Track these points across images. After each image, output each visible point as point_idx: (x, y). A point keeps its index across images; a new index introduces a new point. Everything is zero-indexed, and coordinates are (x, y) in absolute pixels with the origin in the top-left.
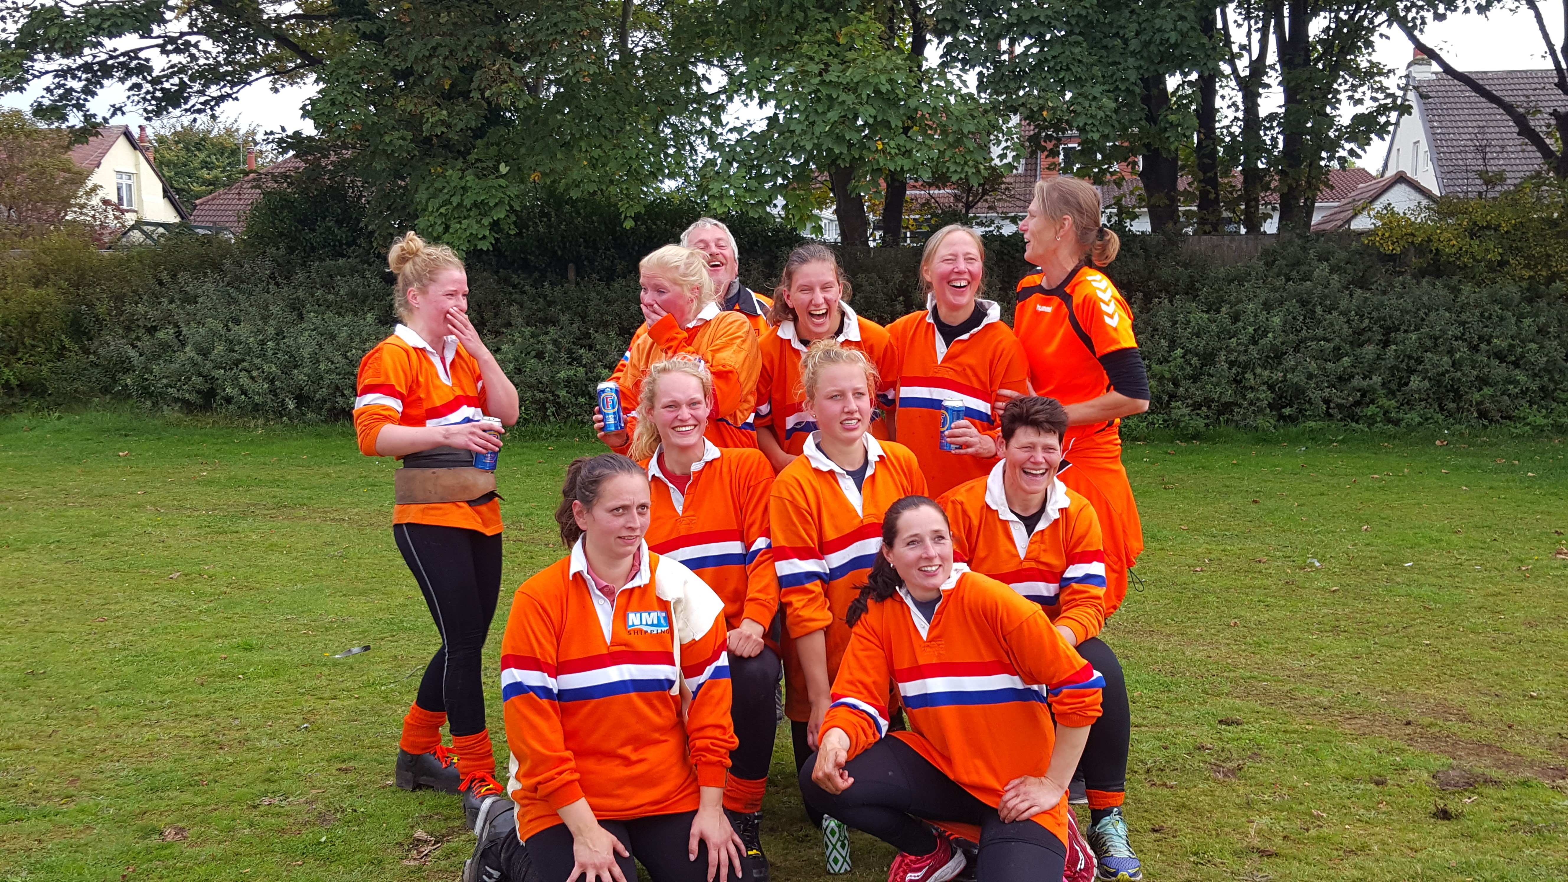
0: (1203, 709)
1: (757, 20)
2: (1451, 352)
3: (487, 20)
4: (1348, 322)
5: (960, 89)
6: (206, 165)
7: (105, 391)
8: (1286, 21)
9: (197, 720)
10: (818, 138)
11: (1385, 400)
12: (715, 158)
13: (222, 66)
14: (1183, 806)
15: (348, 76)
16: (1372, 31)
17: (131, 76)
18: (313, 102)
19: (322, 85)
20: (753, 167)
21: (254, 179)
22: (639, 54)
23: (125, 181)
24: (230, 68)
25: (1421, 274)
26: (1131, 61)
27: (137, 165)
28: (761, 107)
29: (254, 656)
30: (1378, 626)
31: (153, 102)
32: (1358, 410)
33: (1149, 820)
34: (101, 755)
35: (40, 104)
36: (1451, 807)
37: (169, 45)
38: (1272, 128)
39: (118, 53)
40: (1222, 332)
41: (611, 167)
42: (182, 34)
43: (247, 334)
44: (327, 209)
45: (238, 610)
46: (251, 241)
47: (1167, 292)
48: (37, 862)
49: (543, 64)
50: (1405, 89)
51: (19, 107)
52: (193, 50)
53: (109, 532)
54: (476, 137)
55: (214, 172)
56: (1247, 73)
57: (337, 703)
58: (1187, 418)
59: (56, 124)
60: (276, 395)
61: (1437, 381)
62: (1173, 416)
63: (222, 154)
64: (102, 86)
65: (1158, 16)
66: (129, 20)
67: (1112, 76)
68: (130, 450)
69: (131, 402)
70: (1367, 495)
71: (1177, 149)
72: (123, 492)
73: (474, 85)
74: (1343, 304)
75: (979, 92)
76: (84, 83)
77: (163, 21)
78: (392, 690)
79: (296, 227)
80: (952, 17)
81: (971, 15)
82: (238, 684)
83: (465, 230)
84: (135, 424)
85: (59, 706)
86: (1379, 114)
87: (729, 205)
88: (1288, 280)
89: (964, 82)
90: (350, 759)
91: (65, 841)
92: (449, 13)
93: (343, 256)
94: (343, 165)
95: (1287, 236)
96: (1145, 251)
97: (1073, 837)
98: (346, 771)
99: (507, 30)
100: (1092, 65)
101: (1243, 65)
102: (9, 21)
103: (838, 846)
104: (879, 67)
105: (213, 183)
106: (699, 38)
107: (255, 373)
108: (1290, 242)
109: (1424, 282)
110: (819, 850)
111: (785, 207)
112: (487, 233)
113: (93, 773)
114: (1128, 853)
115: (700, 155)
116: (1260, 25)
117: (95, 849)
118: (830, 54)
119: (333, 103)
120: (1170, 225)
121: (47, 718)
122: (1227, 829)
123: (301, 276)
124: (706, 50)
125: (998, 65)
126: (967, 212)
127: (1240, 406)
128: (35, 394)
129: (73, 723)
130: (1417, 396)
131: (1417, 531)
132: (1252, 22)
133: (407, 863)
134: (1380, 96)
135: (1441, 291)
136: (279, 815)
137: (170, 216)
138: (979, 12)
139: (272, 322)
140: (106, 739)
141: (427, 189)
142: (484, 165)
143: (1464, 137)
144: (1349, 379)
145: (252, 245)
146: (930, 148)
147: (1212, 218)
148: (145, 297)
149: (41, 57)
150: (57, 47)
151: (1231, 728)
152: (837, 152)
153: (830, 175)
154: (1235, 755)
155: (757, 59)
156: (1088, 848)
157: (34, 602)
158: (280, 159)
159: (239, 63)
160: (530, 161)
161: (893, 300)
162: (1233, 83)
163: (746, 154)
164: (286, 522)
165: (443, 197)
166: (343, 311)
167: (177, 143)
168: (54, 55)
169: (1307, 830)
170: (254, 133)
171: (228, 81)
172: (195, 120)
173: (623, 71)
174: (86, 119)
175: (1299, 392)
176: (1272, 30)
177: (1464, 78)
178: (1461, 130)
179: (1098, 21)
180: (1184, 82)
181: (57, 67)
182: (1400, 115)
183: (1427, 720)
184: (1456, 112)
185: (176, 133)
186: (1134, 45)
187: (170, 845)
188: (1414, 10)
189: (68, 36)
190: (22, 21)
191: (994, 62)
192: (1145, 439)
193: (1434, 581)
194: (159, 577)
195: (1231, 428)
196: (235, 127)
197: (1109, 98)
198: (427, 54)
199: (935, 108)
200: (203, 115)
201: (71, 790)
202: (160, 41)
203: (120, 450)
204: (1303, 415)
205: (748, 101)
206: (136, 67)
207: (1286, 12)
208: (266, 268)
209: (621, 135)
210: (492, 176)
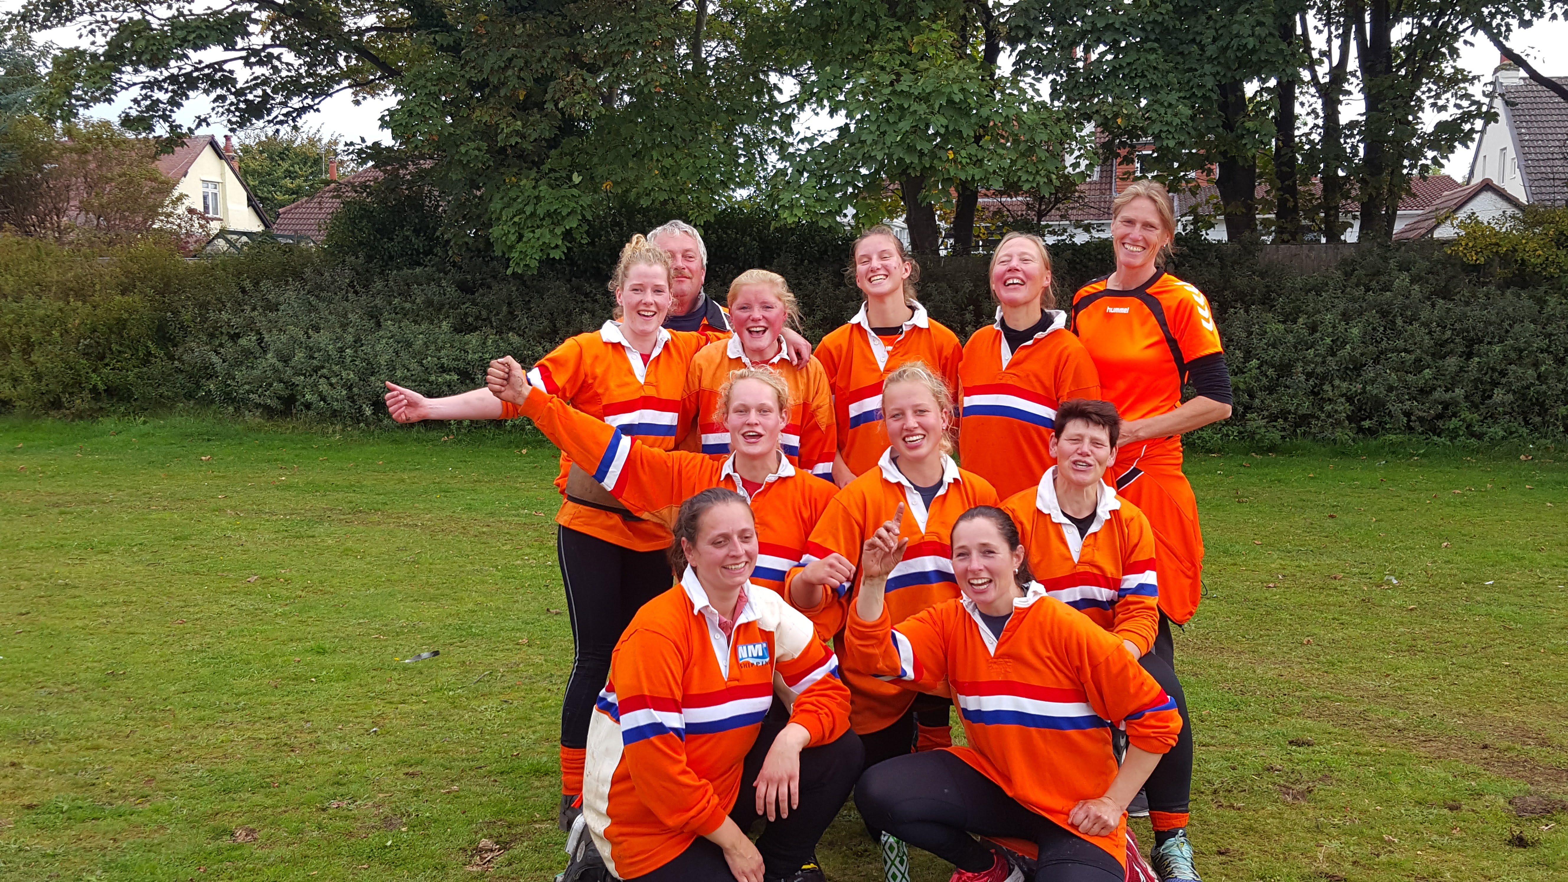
0: (1273, 729)
1: (829, 29)
2: (1536, 365)
3: (562, 32)
4: (1430, 333)
5: (1032, 98)
6: (289, 174)
7: (189, 396)
8: (1368, 27)
9: (270, 722)
10: (889, 148)
11: (1467, 413)
12: (785, 168)
13: (303, 78)
14: (1251, 828)
15: (425, 87)
16: (1456, 36)
17: (215, 88)
18: (391, 113)
19: (400, 97)
20: (823, 177)
21: (335, 190)
22: (711, 64)
23: (210, 190)
24: (311, 80)
25: (1504, 285)
26: (1208, 68)
27: (223, 174)
28: (832, 116)
29: (327, 660)
30: (1456, 647)
31: (237, 114)
32: (1440, 423)
33: (1215, 842)
34: (176, 756)
35: (127, 115)
36: (1528, 835)
37: (253, 57)
38: (1352, 136)
39: (203, 65)
40: (1299, 343)
41: (683, 175)
42: (265, 47)
43: (327, 341)
44: (405, 219)
45: (312, 614)
46: (331, 250)
47: (1243, 302)
48: (112, 861)
49: (615, 74)
50: (1491, 96)
51: (108, 118)
52: (276, 63)
53: (190, 535)
54: (550, 147)
55: (297, 181)
56: (1327, 79)
57: (406, 708)
58: (1263, 430)
59: (144, 135)
60: (354, 402)
61: (1522, 394)
62: (1249, 428)
63: (305, 164)
64: (187, 98)
65: (1236, 22)
66: (213, 33)
67: (1189, 82)
68: (213, 455)
69: (214, 407)
70: (1448, 510)
71: (1254, 157)
72: (205, 496)
73: (548, 97)
74: (1424, 315)
75: (1052, 101)
76: (170, 94)
77: (247, 34)
78: (460, 696)
79: (375, 237)
80: (1025, 25)
81: (1045, 23)
82: (311, 687)
83: (538, 239)
84: (218, 429)
85: (137, 707)
86: (1463, 121)
87: (800, 215)
88: (1368, 290)
89: (1037, 91)
90: (417, 764)
91: (139, 840)
92: (524, 25)
93: (419, 264)
94: (422, 175)
95: (1367, 245)
96: (1221, 260)
97: (1132, 858)
98: (413, 775)
99: (581, 41)
100: (1168, 72)
101: (1322, 71)
102: (98, 34)
103: (897, 862)
104: (951, 76)
105: (297, 192)
106: (771, 47)
107: (334, 380)
108: (1371, 252)
109: (1508, 293)
110: (878, 865)
111: (855, 216)
112: (560, 242)
113: (168, 773)
114: (1192, 875)
115: (771, 164)
116: (1341, 31)
117: (168, 848)
118: (901, 64)
119: (410, 113)
120: (1247, 233)
121: (126, 717)
122: (1295, 853)
123: (379, 284)
124: (777, 60)
125: (1072, 73)
126: (1039, 220)
127: (1318, 418)
128: (121, 399)
129: (150, 723)
130: (1501, 409)
131: (1499, 548)
132: (1333, 28)
133: (471, 869)
134: (1465, 103)
135: (1526, 302)
136: (347, 818)
137: (254, 225)
138: (1053, 20)
139: (350, 330)
140: (181, 740)
141: (502, 198)
142: (558, 175)
143: (1552, 143)
144: (1430, 392)
145: (332, 254)
146: (1002, 157)
147: (1289, 226)
148: (229, 305)
149: (129, 69)
150: (143, 59)
151: (1301, 749)
152: (908, 162)
153: (901, 184)
154: (1305, 778)
155: (828, 68)
156: (1149, 869)
157: (116, 604)
158: (361, 169)
159: (320, 75)
160: (601, 170)
161: (963, 310)
162: (1313, 90)
163: (816, 164)
164: (361, 527)
165: (516, 206)
166: (419, 319)
167: (261, 152)
168: (141, 67)
169: (1378, 855)
170: (336, 143)
171: (310, 93)
172: (277, 131)
173: (695, 82)
174: (171, 130)
175: (1379, 405)
176: (1353, 35)
177: (1548, 83)
178: (1550, 137)
179: (1174, 27)
180: (1262, 89)
181: (145, 80)
182: (1486, 124)
183: (1504, 744)
184: (1544, 118)
185: (260, 143)
186: (1211, 50)
187: (241, 847)
188: (1499, 17)
189: (155, 48)
190: (111, 34)
191: (1068, 70)
192: (1219, 451)
193: (1516, 600)
194: (237, 580)
195: (1308, 442)
196: (318, 136)
197: (1186, 106)
198: (503, 65)
199: (1007, 116)
200: (285, 125)
201: (147, 790)
202: (244, 53)
203: (203, 454)
204: (1383, 428)
205: (818, 110)
206: (221, 80)
207: (1367, 18)
208: (345, 277)
209: (692, 144)
210: (566, 186)
